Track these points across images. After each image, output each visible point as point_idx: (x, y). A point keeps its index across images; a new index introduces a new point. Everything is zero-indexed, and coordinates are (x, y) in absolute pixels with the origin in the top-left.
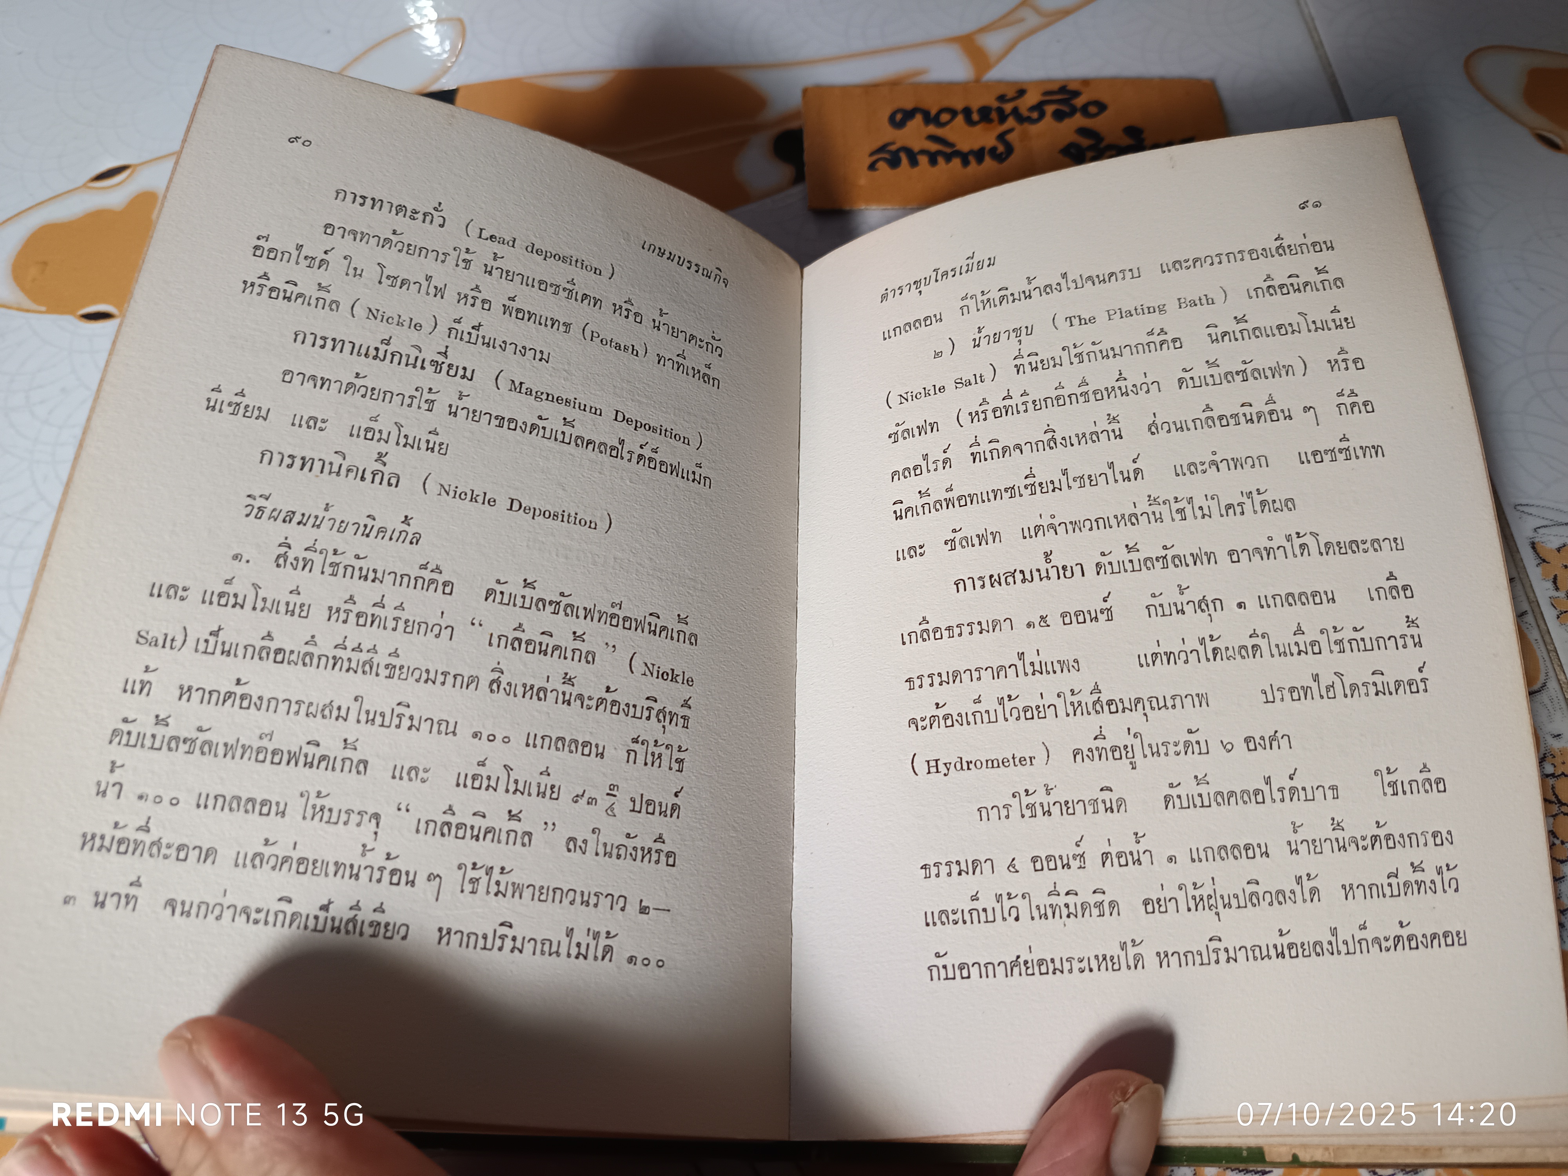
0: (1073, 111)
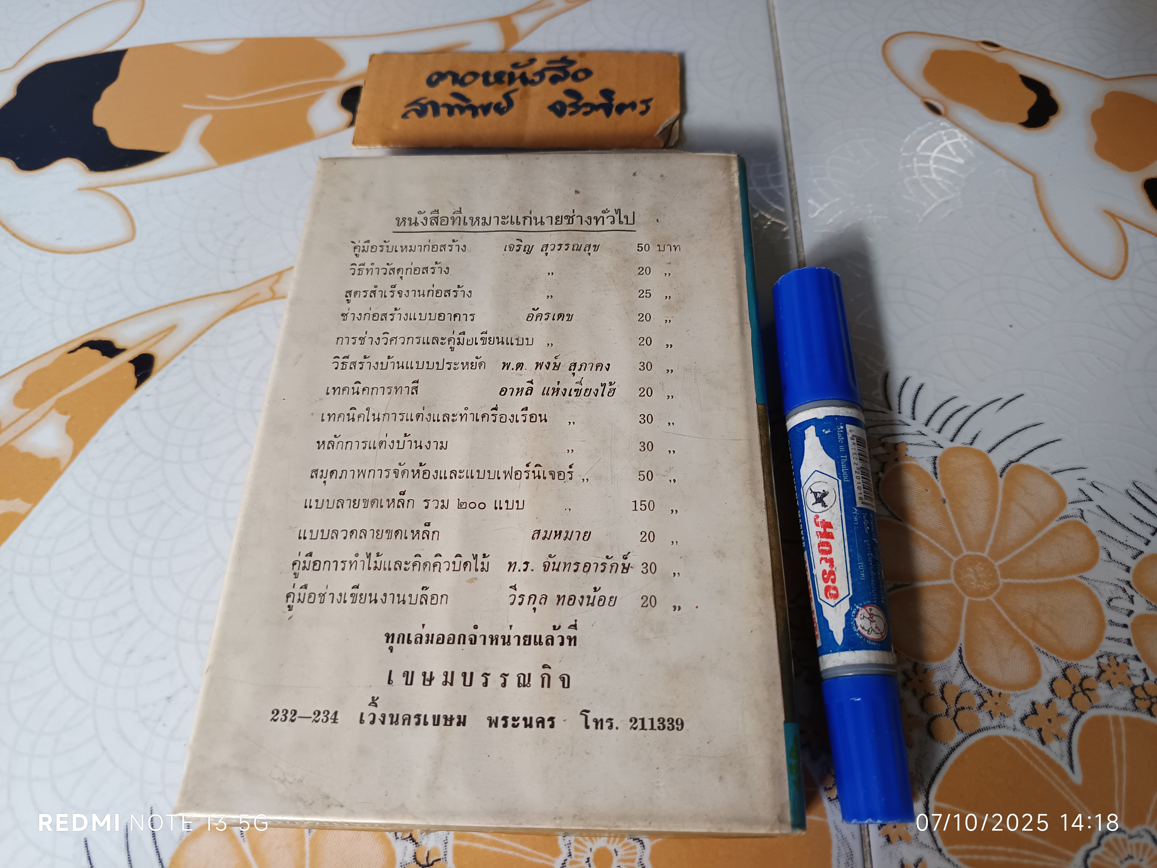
0: (567, 75)
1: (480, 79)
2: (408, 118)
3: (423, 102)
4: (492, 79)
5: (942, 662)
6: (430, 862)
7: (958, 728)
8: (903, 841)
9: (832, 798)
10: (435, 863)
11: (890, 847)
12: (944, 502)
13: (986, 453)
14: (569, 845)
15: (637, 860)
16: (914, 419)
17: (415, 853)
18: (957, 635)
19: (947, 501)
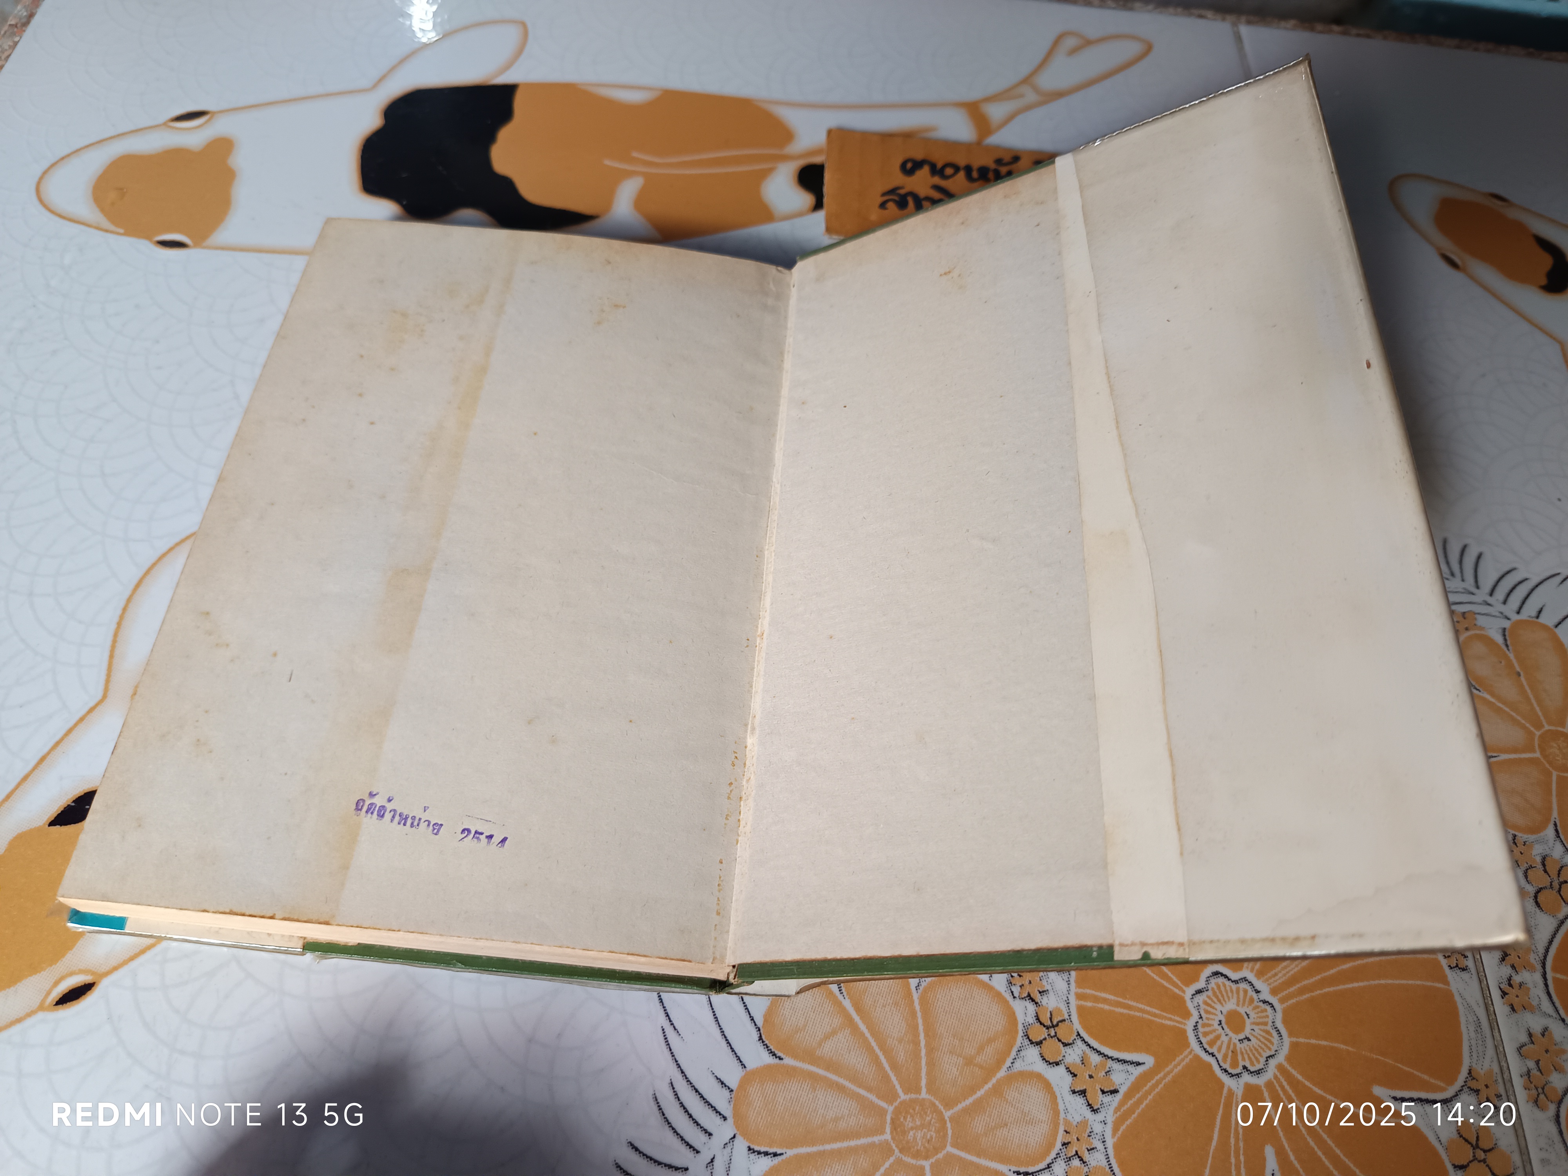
1: (961, 175)
2: (885, 209)
3: (902, 192)
4: (975, 174)
5: (1539, 834)
6: (1055, 1023)
7: (1564, 901)
8: (1527, 1010)
9: (1452, 966)
10: (1060, 1024)
11: (1515, 1016)
12: (1519, 674)
13: (1553, 628)
14: (1198, 1007)
15: (1270, 1024)
16: (1478, 587)
17: (1037, 1013)
18: (1550, 809)
19: (1522, 674)
